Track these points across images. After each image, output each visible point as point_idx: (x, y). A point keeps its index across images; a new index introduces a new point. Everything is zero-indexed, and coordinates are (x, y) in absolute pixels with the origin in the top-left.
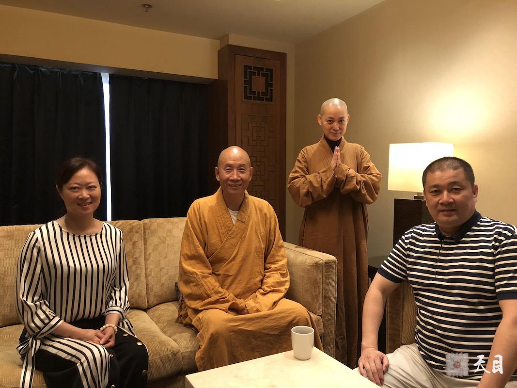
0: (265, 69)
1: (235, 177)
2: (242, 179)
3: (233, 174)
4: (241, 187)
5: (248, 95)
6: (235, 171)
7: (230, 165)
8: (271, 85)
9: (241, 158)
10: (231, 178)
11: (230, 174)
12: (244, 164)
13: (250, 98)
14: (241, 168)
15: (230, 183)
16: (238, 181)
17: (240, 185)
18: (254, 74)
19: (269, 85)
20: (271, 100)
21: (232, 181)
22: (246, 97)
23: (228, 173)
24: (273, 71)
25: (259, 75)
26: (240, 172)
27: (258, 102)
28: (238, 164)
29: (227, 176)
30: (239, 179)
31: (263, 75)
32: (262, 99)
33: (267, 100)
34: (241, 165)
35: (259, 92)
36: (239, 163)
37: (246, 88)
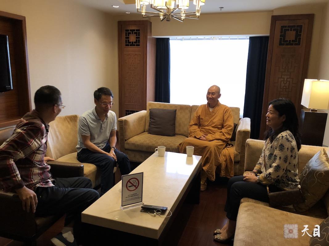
0: (296, 26)
5: (282, 43)
7: (209, 92)
8: (300, 35)
13: (283, 44)
14: (213, 93)
17: (212, 100)
18: (288, 30)
19: (298, 36)
20: (299, 44)
22: (281, 44)
23: (208, 95)
24: (303, 26)
25: (291, 30)
26: (212, 95)
27: (289, 46)
31: (294, 30)
32: (292, 44)
33: (296, 44)
35: (290, 41)
37: (281, 39)
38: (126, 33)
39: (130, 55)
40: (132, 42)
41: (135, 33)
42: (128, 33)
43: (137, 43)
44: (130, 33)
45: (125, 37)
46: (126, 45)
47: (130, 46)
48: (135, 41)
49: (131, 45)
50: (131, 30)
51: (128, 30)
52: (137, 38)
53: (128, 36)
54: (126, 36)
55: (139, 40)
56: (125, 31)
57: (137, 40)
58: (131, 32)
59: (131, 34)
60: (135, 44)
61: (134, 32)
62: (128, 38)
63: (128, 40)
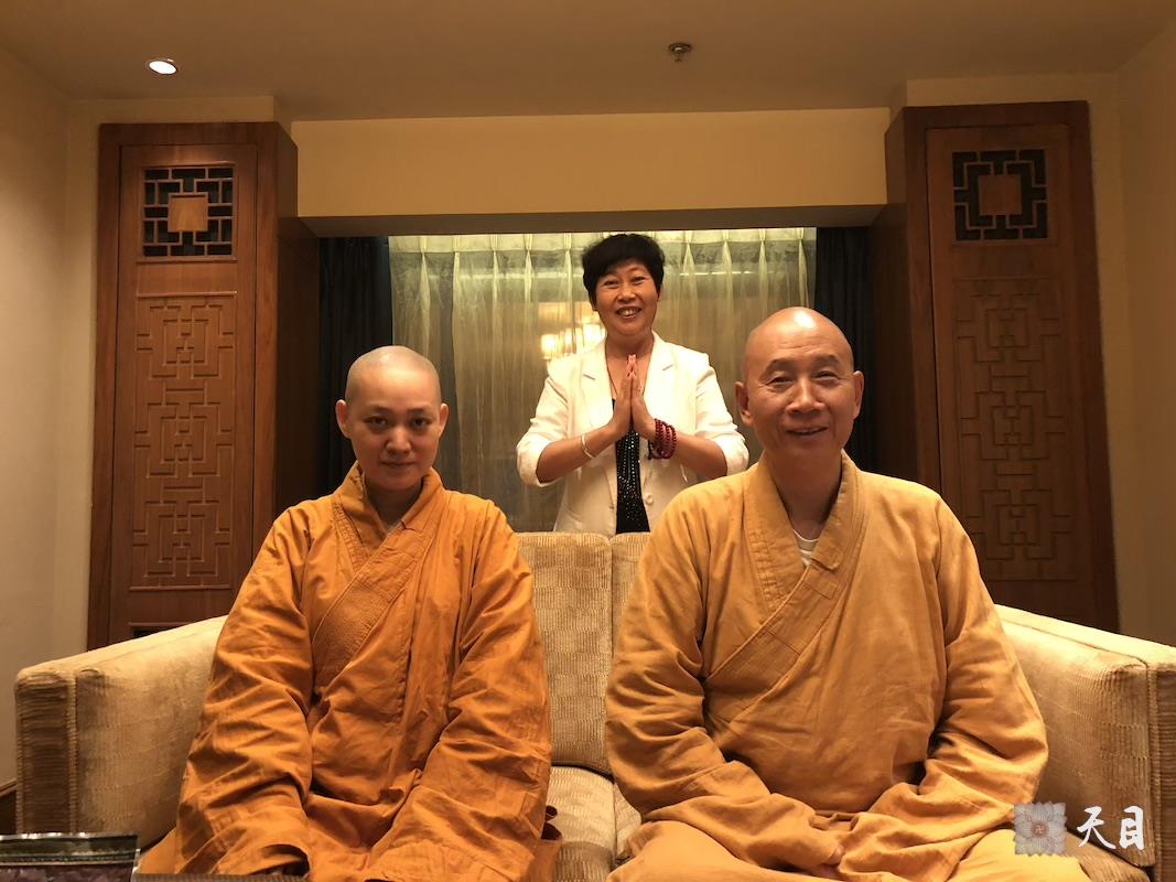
0: (1017, 154)
1: (805, 399)
2: (829, 408)
3: (797, 394)
4: (826, 435)
5: (969, 228)
6: (803, 382)
7: (782, 364)
8: (1042, 193)
9: (817, 339)
10: (795, 405)
11: (790, 391)
12: (832, 357)
13: (975, 236)
14: (821, 370)
15: (788, 422)
16: (816, 412)
17: (825, 429)
18: (985, 170)
19: (1033, 196)
20: (1043, 233)
21: (796, 413)
22: (962, 233)
23: (780, 389)
25: (999, 172)
26: (819, 383)
27: (1001, 243)
28: (811, 357)
29: (778, 399)
30: (818, 405)
31: (1012, 170)
32: (1013, 234)
33: (1029, 234)
34: (821, 360)
35: (1001, 218)
36: (811, 352)
37: (959, 211)
38: (149, 188)
39: (170, 302)
40: (187, 235)
41: (201, 187)
42: (161, 185)
43: (215, 239)
44: (175, 187)
45: (141, 205)
46: (148, 251)
47: (173, 254)
48: (203, 227)
49: (176, 251)
50: (178, 173)
51: (163, 173)
52: (212, 211)
53: (164, 200)
54: (149, 199)
55: (227, 224)
56: (142, 176)
57: (213, 225)
58: (181, 181)
59: (182, 193)
60: (206, 244)
61: (196, 180)
62: (164, 212)
63: (163, 226)
